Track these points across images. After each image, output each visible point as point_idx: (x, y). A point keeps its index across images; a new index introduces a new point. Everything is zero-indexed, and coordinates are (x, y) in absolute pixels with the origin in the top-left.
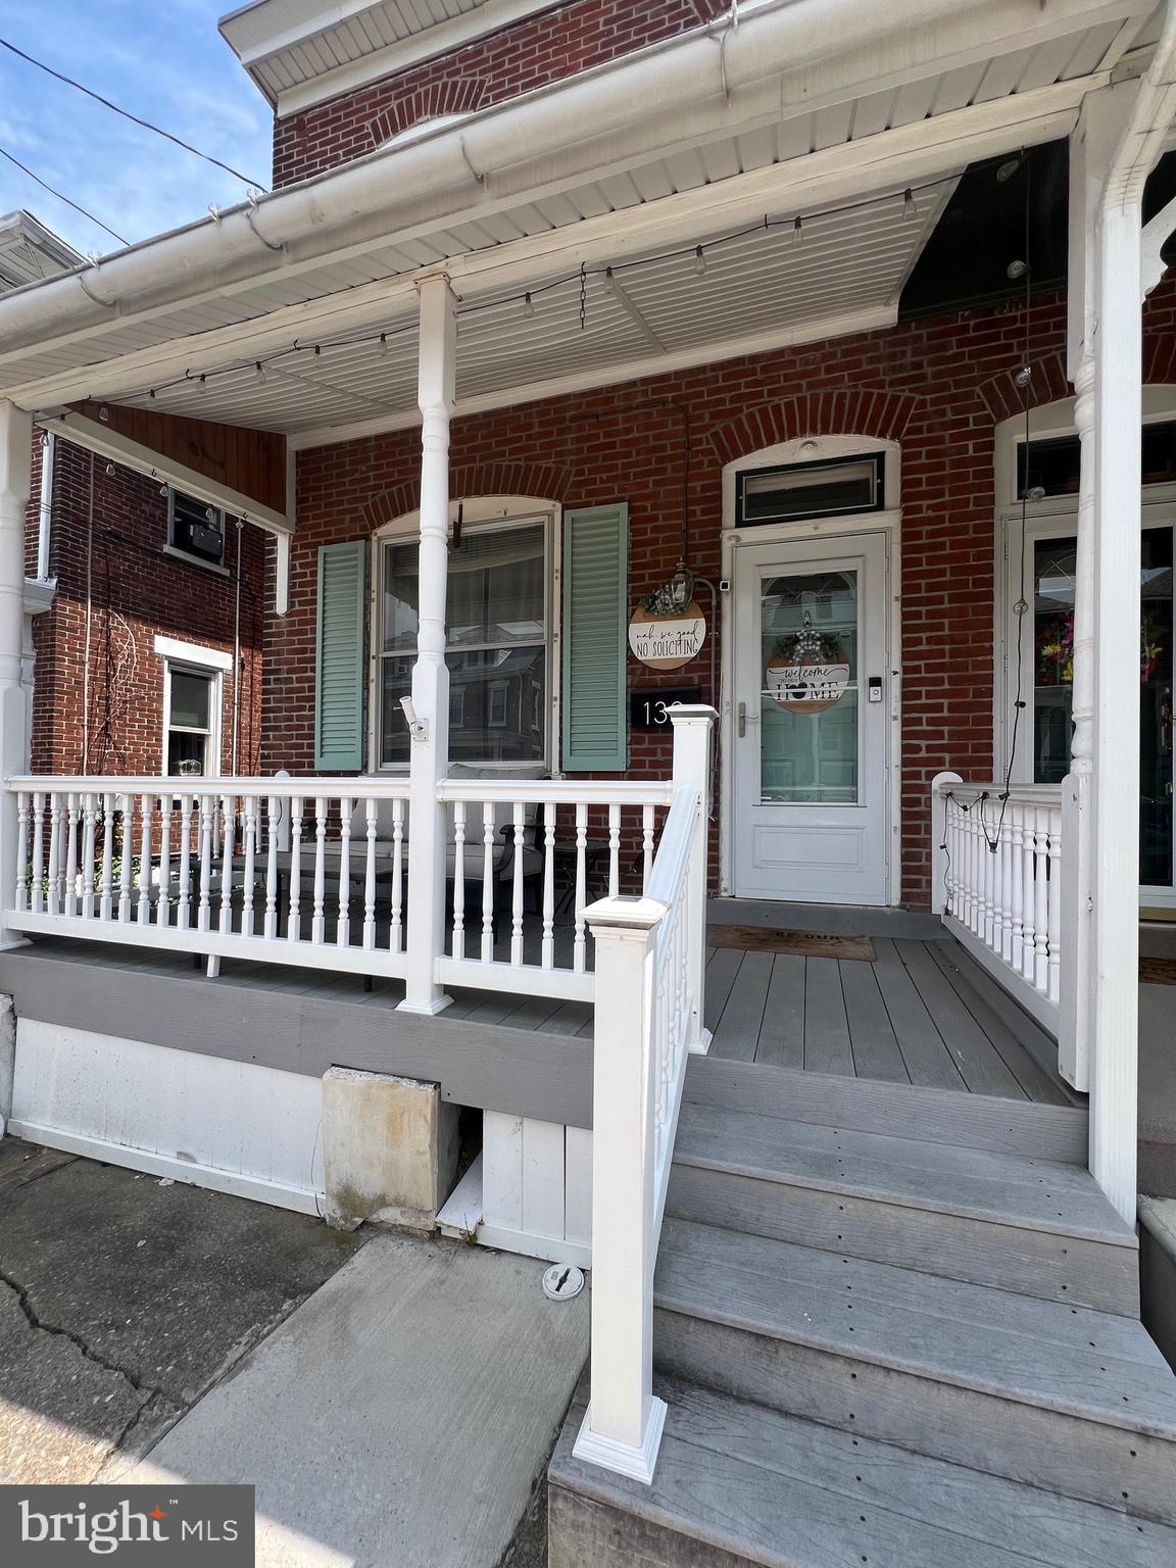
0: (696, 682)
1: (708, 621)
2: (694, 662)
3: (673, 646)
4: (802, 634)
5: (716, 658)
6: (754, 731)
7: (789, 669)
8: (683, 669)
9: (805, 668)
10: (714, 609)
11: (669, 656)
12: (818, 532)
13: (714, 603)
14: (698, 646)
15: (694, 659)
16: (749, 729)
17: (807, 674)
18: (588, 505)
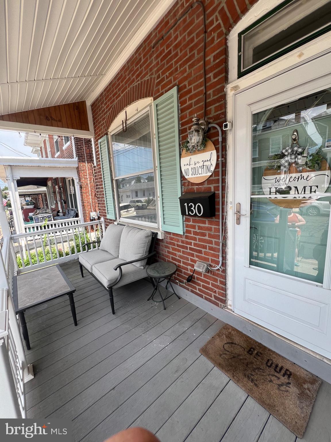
0: (213, 190)
1: (218, 152)
2: (211, 178)
3: (200, 169)
4: (287, 151)
5: (222, 175)
6: (246, 221)
7: (278, 176)
8: (206, 182)
9: (291, 175)
10: (220, 143)
11: (199, 175)
12: (303, 58)
13: (220, 139)
14: (212, 169)
15: (211, 176)
16: (243, 219)
17: (291, 180)
18: (162, 94)
